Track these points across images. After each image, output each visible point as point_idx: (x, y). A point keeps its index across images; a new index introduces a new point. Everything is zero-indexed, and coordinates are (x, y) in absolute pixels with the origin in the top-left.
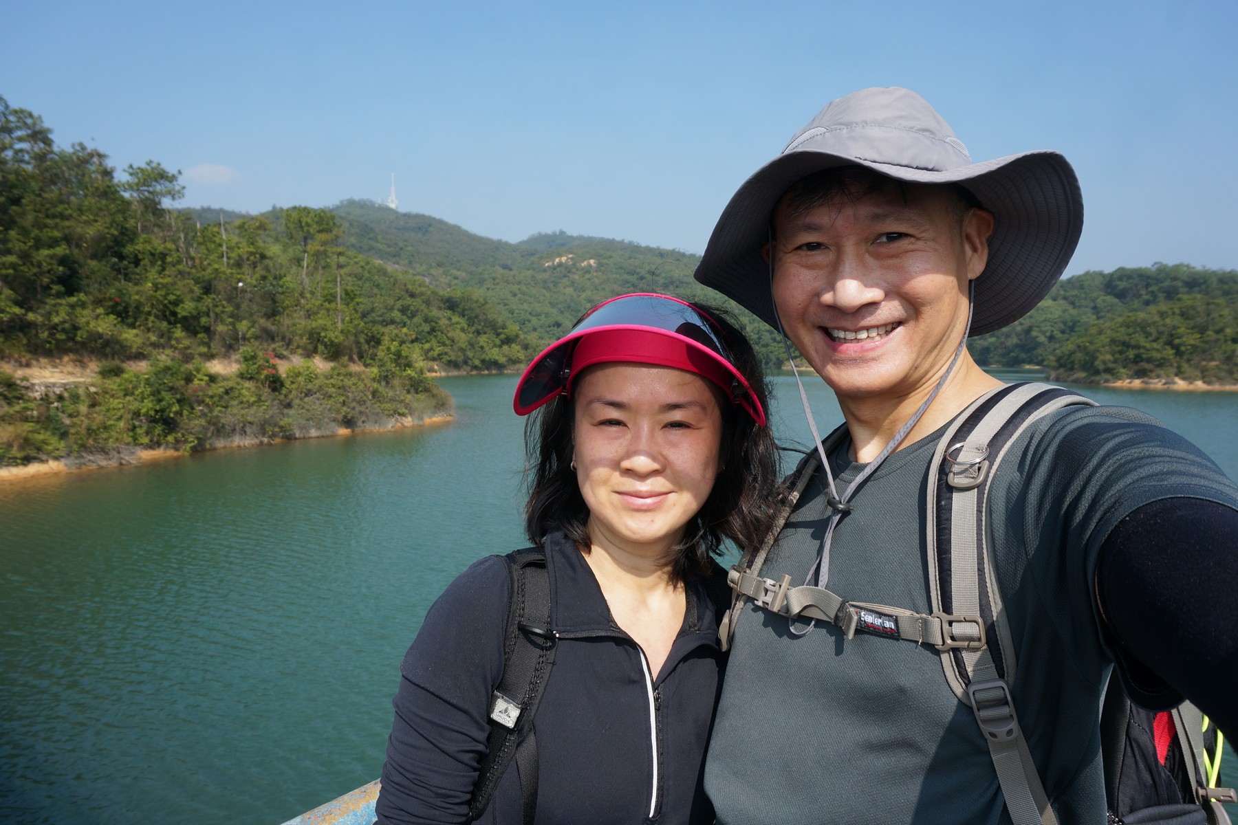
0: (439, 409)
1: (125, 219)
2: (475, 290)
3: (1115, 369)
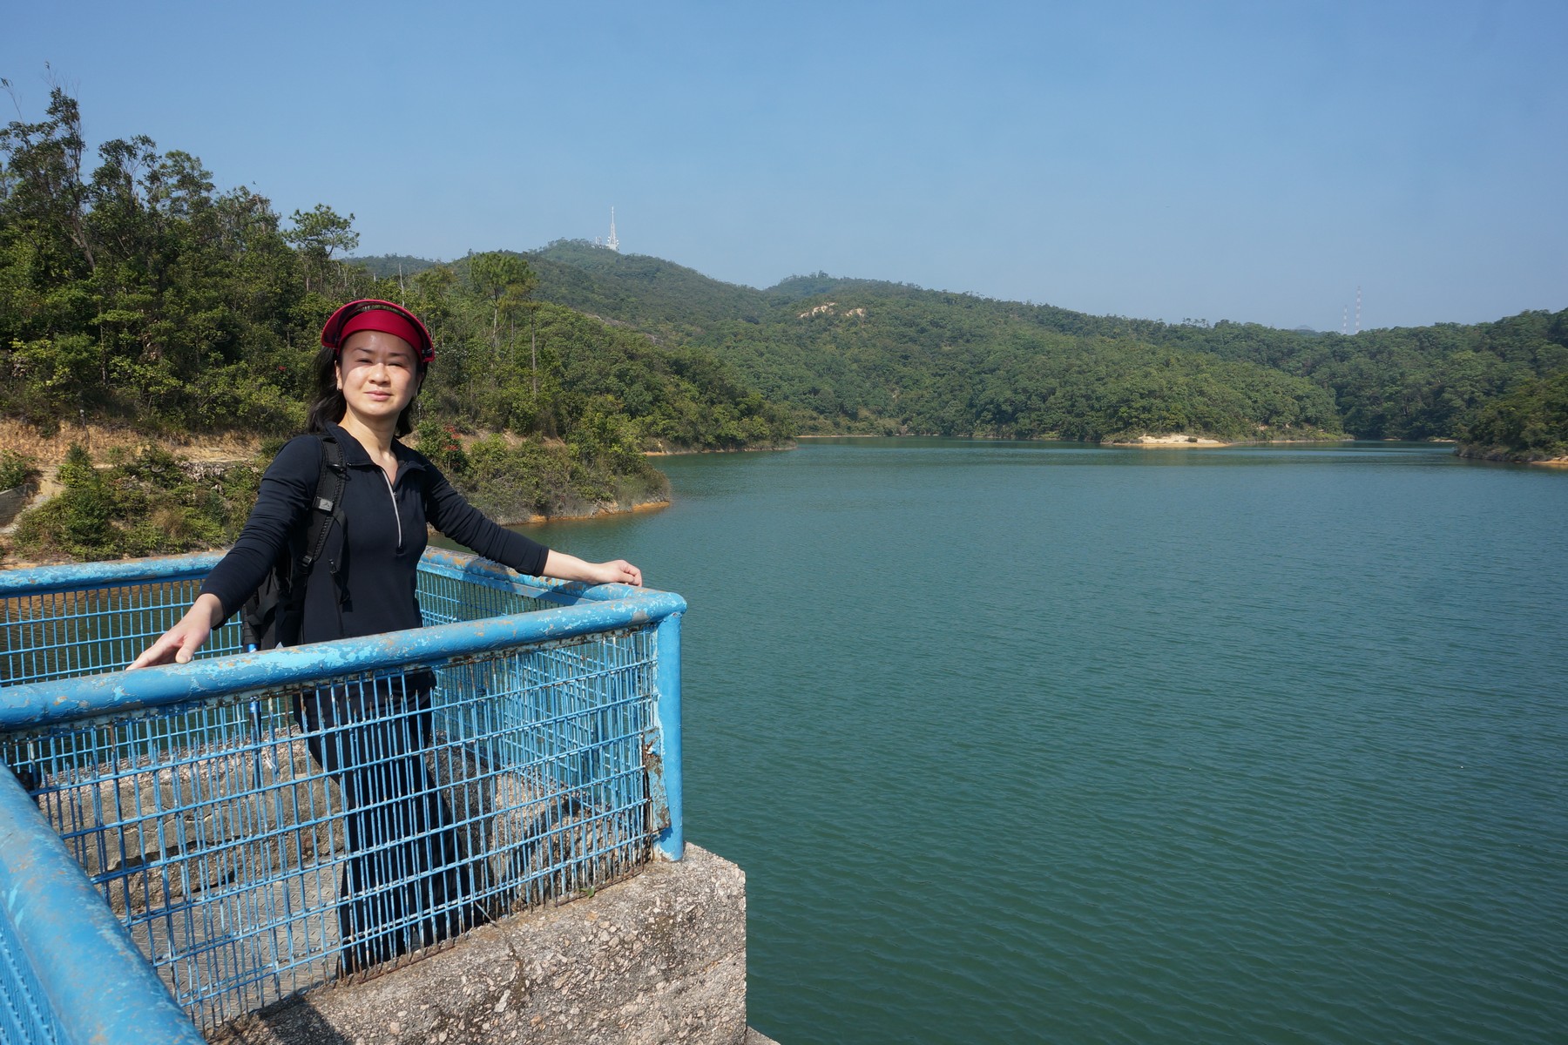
0: (651, 493)
1: (290, 274)
2: (709, 349)
3: (1549, 442)
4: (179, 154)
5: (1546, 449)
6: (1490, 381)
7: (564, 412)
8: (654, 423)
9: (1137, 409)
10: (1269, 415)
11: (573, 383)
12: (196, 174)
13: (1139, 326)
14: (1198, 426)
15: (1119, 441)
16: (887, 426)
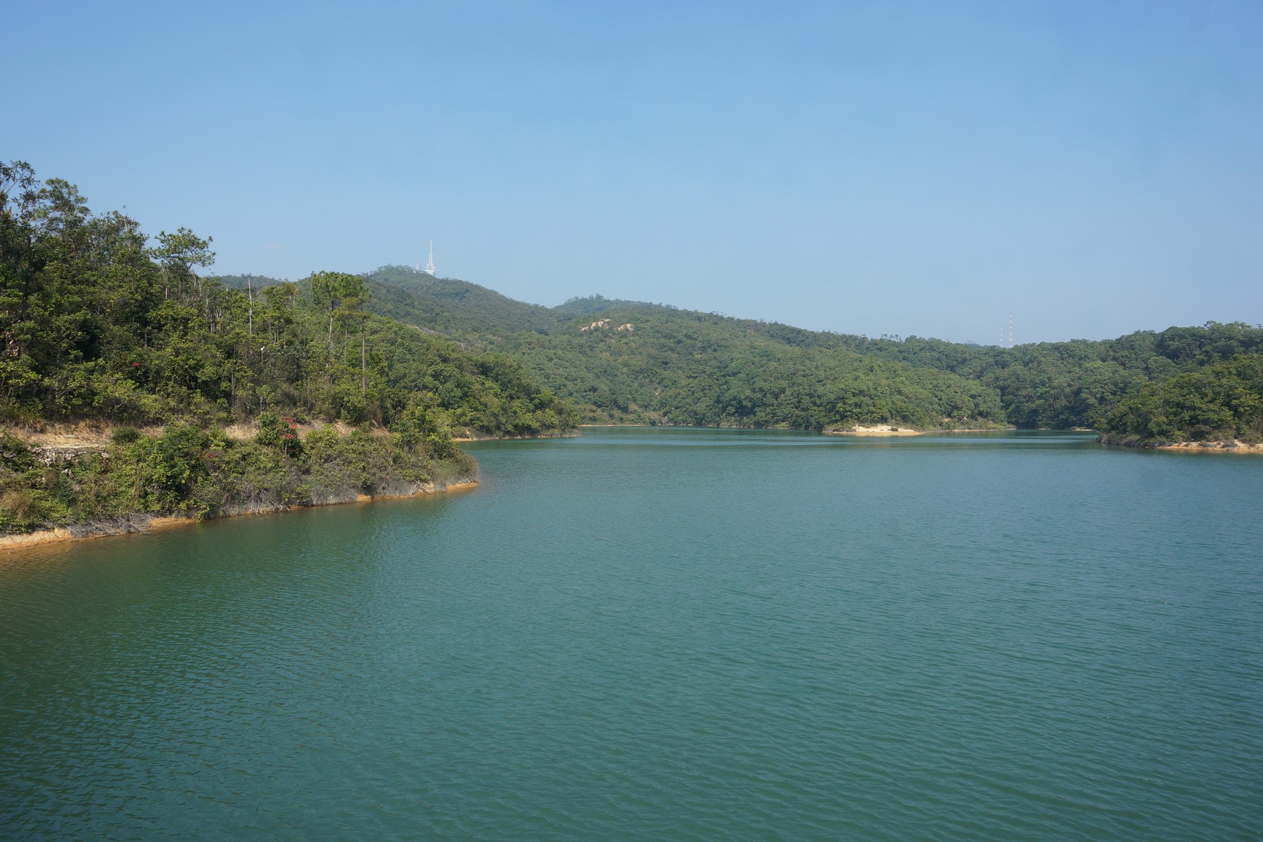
0: (463, 475)
1: (151, 285)
2: (509, 355)
3: (1169, 432)
4: (59, 181)
5: (1167, 437)
6: (1115, 384)
7: (389, 406)
8: (463, 414)
9: (850, 405)
10: (951, 410)
11: (396, 381)
12: (72, 199)
13: (848, 340)
14: (898, 418)
15: (837, 430)
16: (652, 417)
